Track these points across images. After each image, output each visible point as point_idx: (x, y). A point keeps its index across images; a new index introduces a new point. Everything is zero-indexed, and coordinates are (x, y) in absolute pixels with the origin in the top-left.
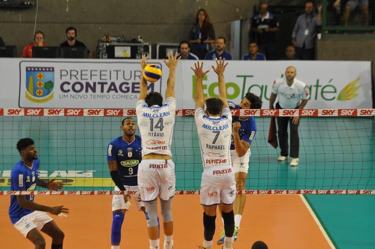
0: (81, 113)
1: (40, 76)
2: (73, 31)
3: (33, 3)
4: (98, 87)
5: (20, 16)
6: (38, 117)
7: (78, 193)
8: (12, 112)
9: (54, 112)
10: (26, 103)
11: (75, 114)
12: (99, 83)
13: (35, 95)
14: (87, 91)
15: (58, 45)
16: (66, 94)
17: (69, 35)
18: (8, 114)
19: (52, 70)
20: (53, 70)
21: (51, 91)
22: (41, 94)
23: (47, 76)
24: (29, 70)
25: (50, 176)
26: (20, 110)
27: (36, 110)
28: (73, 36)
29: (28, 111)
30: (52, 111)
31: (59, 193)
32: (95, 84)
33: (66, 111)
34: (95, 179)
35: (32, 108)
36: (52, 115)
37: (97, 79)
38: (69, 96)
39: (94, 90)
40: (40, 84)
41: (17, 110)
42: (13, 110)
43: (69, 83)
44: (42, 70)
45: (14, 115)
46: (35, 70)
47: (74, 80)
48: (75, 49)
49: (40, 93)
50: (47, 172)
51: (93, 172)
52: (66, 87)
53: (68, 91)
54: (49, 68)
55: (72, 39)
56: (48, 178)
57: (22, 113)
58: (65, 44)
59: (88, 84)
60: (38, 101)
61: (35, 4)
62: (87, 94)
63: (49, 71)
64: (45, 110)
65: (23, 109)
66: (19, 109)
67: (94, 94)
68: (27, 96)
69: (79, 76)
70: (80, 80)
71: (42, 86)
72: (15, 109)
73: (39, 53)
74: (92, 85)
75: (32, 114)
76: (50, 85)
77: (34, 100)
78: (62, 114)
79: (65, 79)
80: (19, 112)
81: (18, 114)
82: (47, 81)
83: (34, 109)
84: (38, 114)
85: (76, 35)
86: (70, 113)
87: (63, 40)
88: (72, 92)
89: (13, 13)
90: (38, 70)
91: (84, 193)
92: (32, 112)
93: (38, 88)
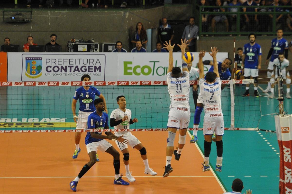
0: (58, 84)
1: (34, 63)
2: (54, 37)
3: (30, 20)
4: (68, 69)
5: (22, 28)
6: (33, 87)
7: (56, 131)
8: (17, 84)
10: (25, 78)
11: (54, 85)
12: (69, 67)
13: (31, 74)
14: (61, 71)
15: (45, 44)
16: (49, 73)
17: (52, 39)
18: (15, 85)
19: (41, 59)
20: (42, 59)
21: (41, 71)
22: (35, 73)
23: (38, 63)
24: (28, 59)
25: (40, 121)
26: (22, 83)
27: (31, 83)
28: (54, 39)
30: (40, 83)
31: (45, 131)
32: (66, 67)
33: (49, 83)
34: (66, 123)
36: (40, 85)
37: (67, 64)
38: (51, 74)
39: (66, 70)
40: (34, 68)
41: (20, 83)
42: (18, 83)
43: (51, 67)
44: (35, 59)
45: (18, 85)
46: (31, 59)
47: (54, 65)
48: (54, 47)
49: (34, 72)
50: (38, 119)
51: (65, 119)
52: (49, 69)
53: (51, 71)
54: (39, 58)
55: (53, 41)
56: (38, 123)
57: (23, 85)
58: (49, 44)
59: (62, 67)
60: (33, 77)
61: (31, 20)
62: (61, 73)
63: (39, 59)
64: (36, 82)
65: (24, 82)
66: (21, 82)
67: (66, 73)
68: (26, 75)
69: (57, 63)
70: (57, 65)
71: (35, 69)
72: (19, 82)
73: (33, 49)
74: (64, 68)
75: (29, 85)
76: (39, 68)
77: (30, 77)
78: (46, 84)
79: (49, 64)
80: (21, 84)
81: (21, 85)
82: (38, 65)
83: (30, 82)
84: (32, 85)
85: (56, 39)
86: (51, 84)
87: (47, 41)
88: (53, 72)
89: (18, 25)
90: (33, 59)
91: (60, 131)
92: (28, 84)
93: (33, 70)
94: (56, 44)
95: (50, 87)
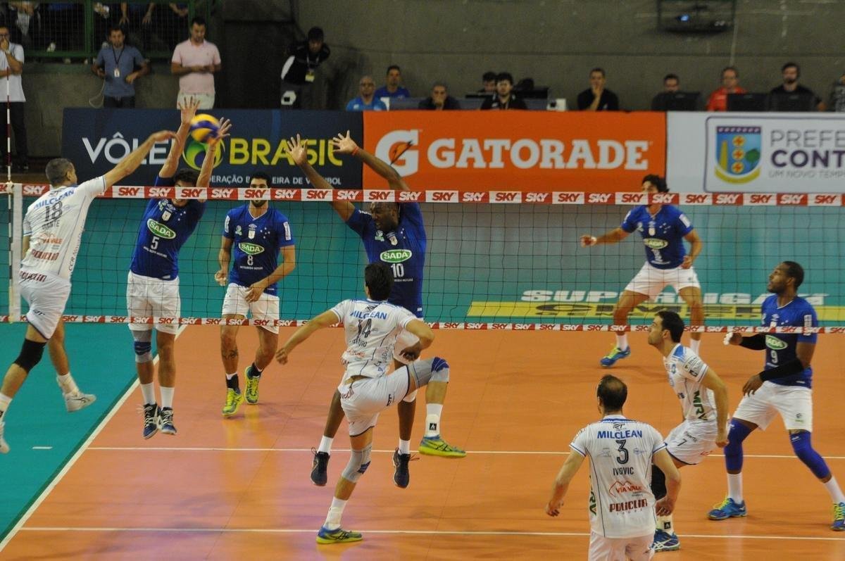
0: (804, 201)
1: (739, 141)
2: (792, 69)
3: (729, 23)
4: (833, 159)
5: (708, 44)
6: (735, 207)
8: (693, 198)
9: (760, 199)
10: (716, 184)
11: (794, 202)
12: (835, 152)
13: (730, 171)
14: (814, 165)
15: (769, 89)
16: (781, 169)
17: (786, 76)
18: (687, 202)
19: (757, 131)
20: (759, 132)
21: (757, 164)
22: (741, 170)
23: (749, 141)
24: (722, 132)
25: (754, 303)
26: (706, 196)
27: (731, 196)
28: (794, 76)
29: (719, 197)
30: (757, 198)
32: (827, 153)
33: (779, 197)
34: (826, 307)
35: (725, 193)
36: (756, 204)
37: (830, 146)
38: (785, 174)
39: (825, 162)
40: (739, 154)
41: (700, 196)
42: (695, 196)
43: (784, 152)
44: (741, 132)
45: (696, 203)
46: (729, 132)
47: (792, 148)
48: (795, 97)
49: (738, 168)
51: (825, 297)
52: (780, 159)
53: (784, 165)
54: (754, 128)
55: (791, 82)
56: (749, 306)
57: (708, 201)
58: (780, 90)
59: (816, 155)
60: (735, 181)
61: (733, 26)
62: (814, 169)
63: (753, 132)
64: (745, 195)
65: (711, 194)
66: (704, 194)
67: (825, 169)
68: (717, 173)
69: (801, 141)
70: (802, 148)
71: (742, 157)
72: (698, 194)
73: (737, 103)
74: (822, 154)
75: (725, 202)
76: (753, 156)
77: (729, 180)
78: (773, 202)
79: (778, 146)
80: (704, 198)
81: (703, 201)
83: (729, 194)
84: (734, 202)
85: (798, 76)
86: (786, 200)
87: (776, 83)
88: (789, 167)
89: (696, 39)
90: (735, 132)
92: (722, 200)
93: (735, 161)
94: (800, 90)
95: (784, 207)
